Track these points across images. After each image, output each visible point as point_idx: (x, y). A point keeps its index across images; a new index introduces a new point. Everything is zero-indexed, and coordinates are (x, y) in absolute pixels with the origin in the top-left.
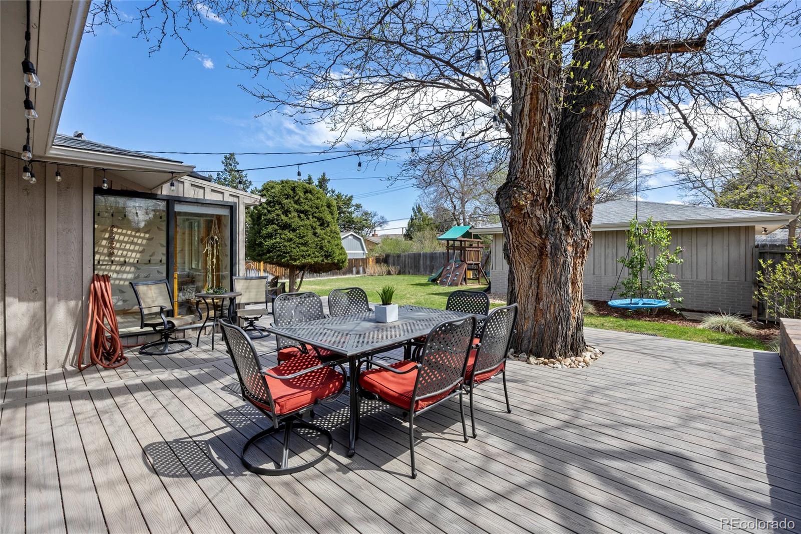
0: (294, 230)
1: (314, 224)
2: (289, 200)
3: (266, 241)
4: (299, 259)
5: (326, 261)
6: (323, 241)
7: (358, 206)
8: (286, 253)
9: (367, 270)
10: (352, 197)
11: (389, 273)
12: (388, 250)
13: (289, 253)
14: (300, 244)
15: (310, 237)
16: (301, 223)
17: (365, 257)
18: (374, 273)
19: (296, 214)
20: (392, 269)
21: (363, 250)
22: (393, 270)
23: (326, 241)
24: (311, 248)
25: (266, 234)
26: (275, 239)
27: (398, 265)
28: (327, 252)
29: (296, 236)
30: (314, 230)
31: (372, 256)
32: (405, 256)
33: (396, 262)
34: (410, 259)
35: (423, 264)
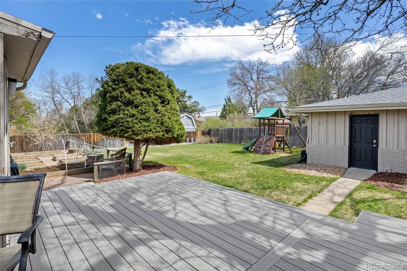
0: (137, 107)
1: (156, 102)
2: (132, 79)
3: (110, 117)
4: (141, 134)
5: (166, 136)
6: (164, 117)
7: (190, 97)
8: (128, 128)
9: (196, 140)
10: (186, 91)
11: (211, 142)
12: (211, 126)
13: (131, 128)
14: (142, 119)
15: (151, 114)
16: (143, 100)
17: (195, 131)
18: (201, 141)
19: (138, 92)
20: (213, 139)
21: (194, 126)
22: (214, 139)
23: (167, 117)
24: (153, 123)
25: (111, 110)
26: (119, 115)
27: (217, 136)
28: (168, 127)
29: (138, 112)
30: (156, 106)
31: (200, 130)
32: (222, 130)
33: (216, 135)
34: (225, 133)
35: (235, 136)
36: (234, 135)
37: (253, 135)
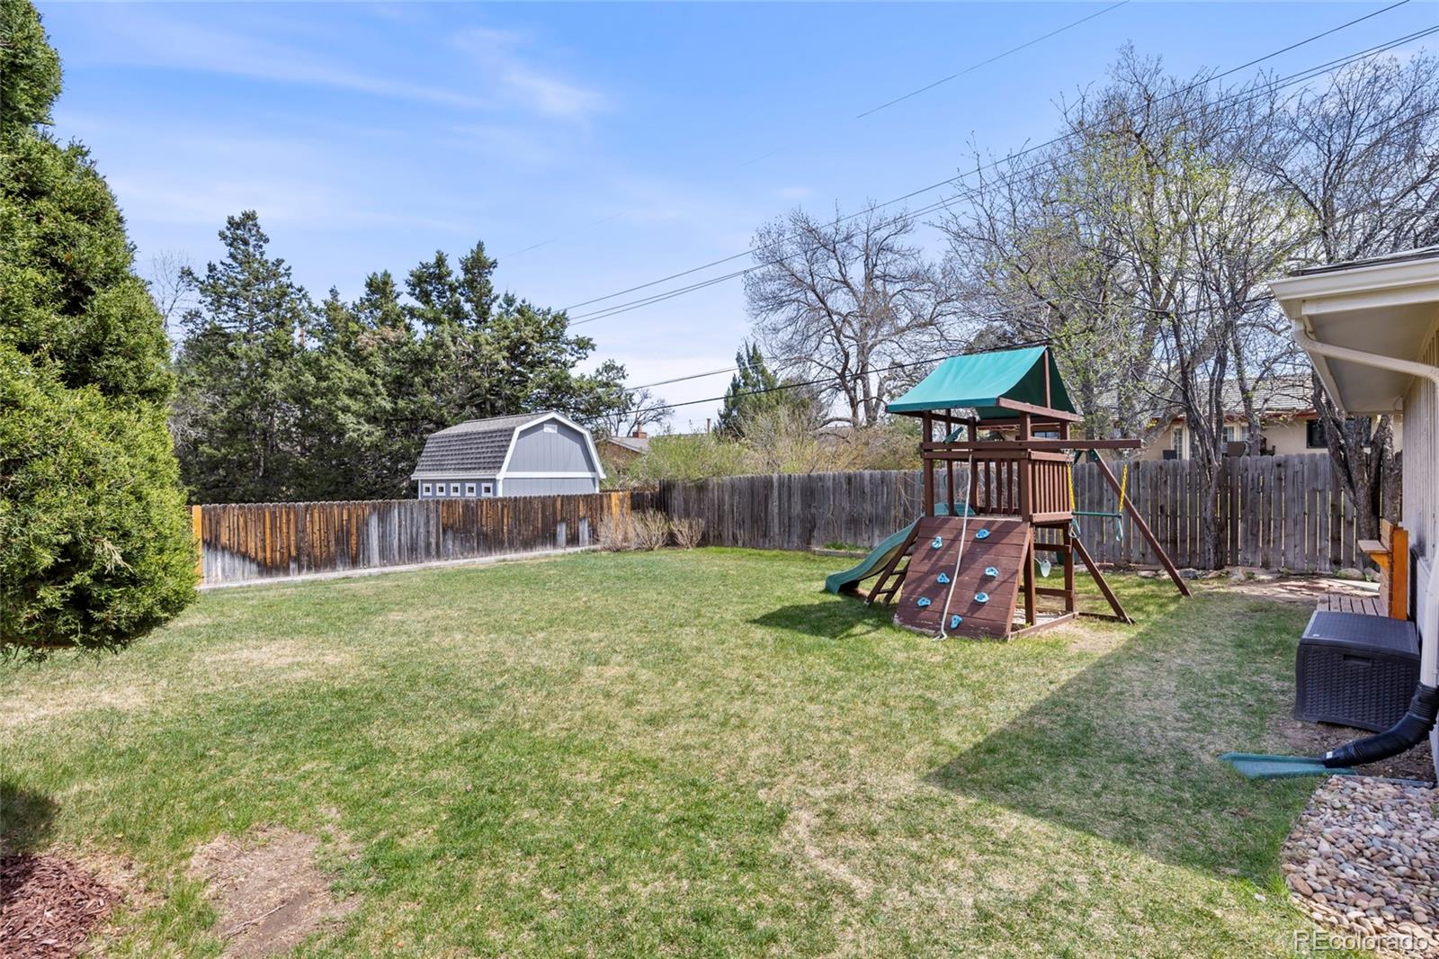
7: (584, 345)
9: (602, 531)
10: (564, 316)
11: (671, 541)
12: (670, 469)
17: (596, 491)
18: (625, 539)
20: (681, 527)
21: (592, 468)
22: (685, 530)
27: (700, 514)
31: (621, 488)
32: (721, 487)
33: (694, 508)
34: (737, 497)
35: (780, 513)
36: (776, 510)
37: (868, 506)
